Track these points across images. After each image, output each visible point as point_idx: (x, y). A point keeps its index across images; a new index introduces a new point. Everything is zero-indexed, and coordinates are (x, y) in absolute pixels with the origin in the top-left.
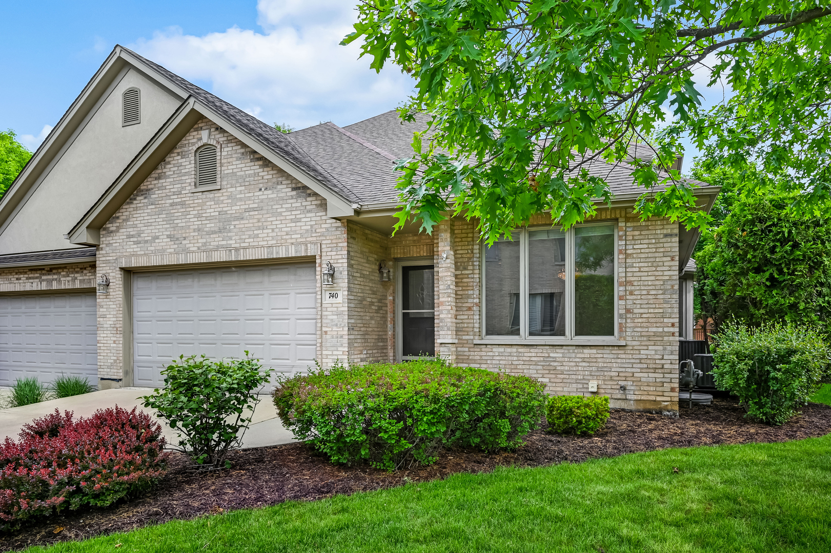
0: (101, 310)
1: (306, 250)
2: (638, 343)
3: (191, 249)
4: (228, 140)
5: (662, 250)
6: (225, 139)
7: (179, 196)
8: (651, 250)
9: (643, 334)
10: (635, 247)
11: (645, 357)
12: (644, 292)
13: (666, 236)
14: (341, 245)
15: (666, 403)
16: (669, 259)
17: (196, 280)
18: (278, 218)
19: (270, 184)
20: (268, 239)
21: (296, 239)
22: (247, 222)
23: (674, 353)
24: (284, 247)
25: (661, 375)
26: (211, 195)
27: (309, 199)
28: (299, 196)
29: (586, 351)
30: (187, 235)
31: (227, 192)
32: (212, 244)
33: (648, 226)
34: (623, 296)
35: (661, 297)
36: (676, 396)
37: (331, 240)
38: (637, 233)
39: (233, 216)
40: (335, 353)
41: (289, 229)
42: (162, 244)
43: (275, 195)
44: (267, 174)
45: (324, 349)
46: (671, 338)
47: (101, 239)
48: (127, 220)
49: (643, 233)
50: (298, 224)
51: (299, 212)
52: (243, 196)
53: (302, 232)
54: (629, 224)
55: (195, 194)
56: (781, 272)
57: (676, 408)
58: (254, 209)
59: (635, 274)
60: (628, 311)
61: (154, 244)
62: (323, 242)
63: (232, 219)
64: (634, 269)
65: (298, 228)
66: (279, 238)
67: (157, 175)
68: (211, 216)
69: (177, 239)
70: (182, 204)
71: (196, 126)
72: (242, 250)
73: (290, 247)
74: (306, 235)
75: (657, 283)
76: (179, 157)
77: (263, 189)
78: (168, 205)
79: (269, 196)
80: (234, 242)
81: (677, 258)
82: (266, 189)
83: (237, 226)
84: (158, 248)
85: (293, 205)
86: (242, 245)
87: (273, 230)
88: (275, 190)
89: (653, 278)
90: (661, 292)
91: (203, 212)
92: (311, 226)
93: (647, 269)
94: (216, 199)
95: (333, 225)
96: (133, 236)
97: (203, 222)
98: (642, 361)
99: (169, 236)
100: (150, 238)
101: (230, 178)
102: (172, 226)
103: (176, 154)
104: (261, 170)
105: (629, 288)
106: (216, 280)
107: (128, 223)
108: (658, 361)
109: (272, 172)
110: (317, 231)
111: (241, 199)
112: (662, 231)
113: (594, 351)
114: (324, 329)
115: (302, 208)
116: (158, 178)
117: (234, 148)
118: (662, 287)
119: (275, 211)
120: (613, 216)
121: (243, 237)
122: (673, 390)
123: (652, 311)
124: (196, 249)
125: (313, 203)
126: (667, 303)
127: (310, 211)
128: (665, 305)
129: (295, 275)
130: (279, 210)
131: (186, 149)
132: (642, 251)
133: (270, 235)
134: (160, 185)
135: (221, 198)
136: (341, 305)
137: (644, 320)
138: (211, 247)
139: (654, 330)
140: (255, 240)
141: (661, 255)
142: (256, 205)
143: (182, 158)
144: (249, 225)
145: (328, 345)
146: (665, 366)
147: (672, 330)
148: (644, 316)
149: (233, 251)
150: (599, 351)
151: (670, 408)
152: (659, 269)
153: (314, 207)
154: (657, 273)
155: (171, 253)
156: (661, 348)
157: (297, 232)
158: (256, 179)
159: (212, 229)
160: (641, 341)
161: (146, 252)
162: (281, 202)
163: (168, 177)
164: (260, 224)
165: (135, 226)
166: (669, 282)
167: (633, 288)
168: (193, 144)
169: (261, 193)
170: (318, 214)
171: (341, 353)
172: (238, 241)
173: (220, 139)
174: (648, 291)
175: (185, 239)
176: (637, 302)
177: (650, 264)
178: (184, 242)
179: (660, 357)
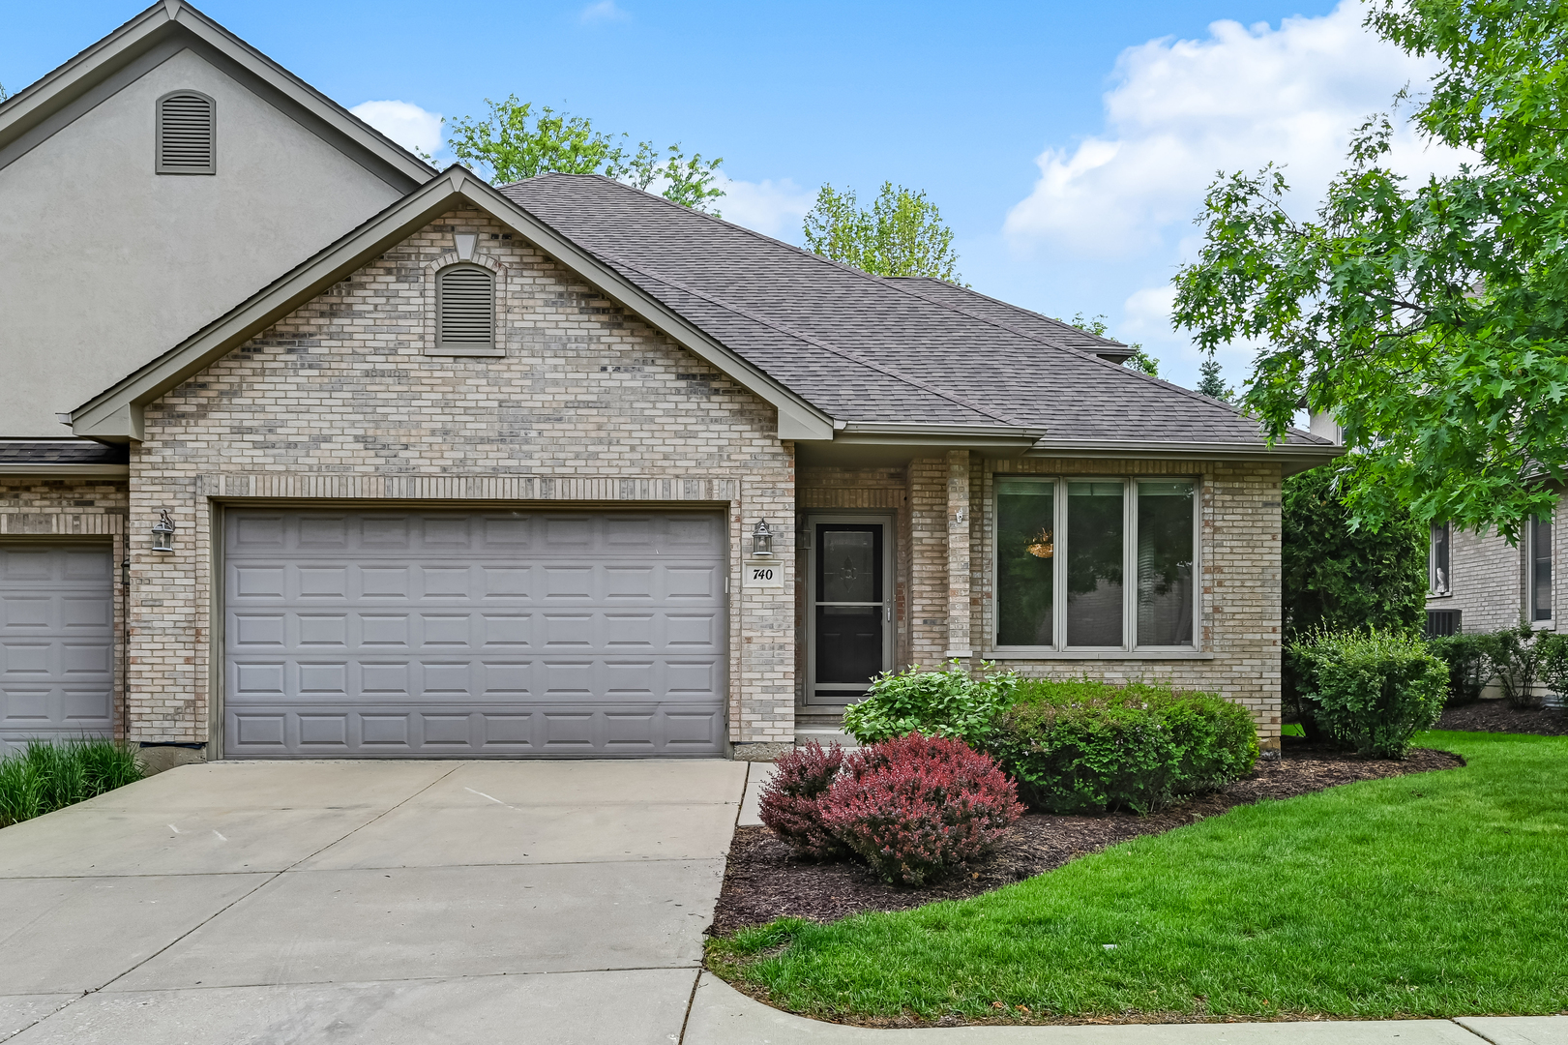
0: (144, 588)
1: (710, 490)
2: (1229, 656)
3: (423, 469)
4: (522, 263)
5: (1260, 524)
6: (517, 259)
7: (391, 359)
8: (1246, 524)
9: (1236, 642)
10: (1226, 517)
11: (1237, 675)
12: (1238, 583)
13: (1266, 504)
14: (783, 485)
15: (1264, 740)
16: (1269, 537)
17: (415, 534)
18: (645, 427)
19: (627, 361)
20: (620, 463)
21: (687, 468)
22: (572, 427)
23: (1276, 669)
24: (660, 482)
25: (1259, 701)
26: (481, 367)
27: (714, 398)
28: (691, 392)
29: (1157, 668)
30: (413, 440)
31: (519, 363)
32: (480, 462)
33: (1243, 489)
34: (1210, 588)
35: (1259, 590)
36: (1277, 729)
37: (763, 476)
38: (1228, 498)
39: (535, 412)
40: (767, 675)
41: (671, 449)
42: (342, 454)
43: (640, 384)
44: (620, 342)
45: (744, 668)
46: (1272, 649)
47: (147, 430)
48: (233, 393)
49: (1236, 498)
50: (690, 441)
51: (693, 420)
52: (561, 376)
53: (698, 456)
54: (1217, 485)
55: (435, 360)
56: (1364, 559)
57: (1278, 745)
58: (587, 405)
59: (1226, 557)
60: (1216, 610)
61: (318, 453)
62: (745, 478)
63: (534, 419)
64: (1224, 550)
65: (689, 449)
66: (648, 464)
67: (325, 308)
68: (477, 407)
69: (384, 447)
70: (400, 375)
71: (439, 222)
72: (559, 482)
73: (673, 482)
74: (708, 463)
75: (1255, 570)
76: (392, 278)
77: (610, 369)
78: (358, 373)
79: (625, 384)
80: (538, 463)
81: (1280, 537)
82: (617, 369)
83: (545, 434)
84: (329, 461)
85: (680, 406)
86: (558, 470)
87: (633, 448)
88: (638, 375)
89: (1249, 563)
90: (1259, 583)
91: (457, 396)
92: (720, 448)
93: (1241, 550)
94: (491, 374)
95: (766, 450)
96: (251, 430)
97: (457, 418)
98: (1235, 682)
99: (357, 439)
100: (305, 439)
101: (528, 338)
102: (369, 417)
103: (382, 271)
104: (607, 332)
105: (1218, 576)
106: (469, 534)
107: (235, 401)
108: (1254, 682)
109: (630, 339)
110: (732, 457)
111: (556, 383)
112: (1261, 498)
113: (1169, 668)
114: (745, 634)
115: (700, 413)
116: (332, 313)
117: (538, 281)
118: (1261, 577)
119: (638, 412)
120: (1197, 471)
121: (562, 455)
122: (1273, 721)
123: (1247, 609)
124: (437, 470)
125: (724, 406)
126: (1266, 598)
127: (716, 421)
128: (1264, 603)
129: (666, 533)
130: (647, 412)
131: (410, 264)
132: (1235, 524)
133: (627, 456)
134: (333, 329)
135: (506, 375)
136: (781, 592)
137: (1237, 623)
138: (478, 469)
139: (1250, 636)
140: (590, 463)
141: (1260, 531)
142: (594, 398)
143: (398, 281)
144: (576, 434)
145: (754, 661)
146: (1265, 688)
147: (1273, 637)
148: (1237, 616)
149: (537, 482)
150: (1175, 669)
151: (1269, 746)
152: (1256, 550)
153: (727, 413)
154: (1254, 557)
155: (364, 475)
156: (1259, 662)
157: (689, 456)
158: (593, 347)
159: (481, 434)
160: (1233, 653)
161: (293, 468)
162: (652, 398)
163: (360, 315)
164: (603, 434)
165: (256, 409)
166: (1270, 570)
167: (1222, 576)
168: (432, 258)
169: (605, 375)
170: (733, 428)
171: (781, 675)
172: (549, 463)
173: (503, 259)
174: (1243, 581)
175: (406, 447)
176: (1229, 597)
177: (1245, 544)
178: (403, 454)
179: (1258, 675)
